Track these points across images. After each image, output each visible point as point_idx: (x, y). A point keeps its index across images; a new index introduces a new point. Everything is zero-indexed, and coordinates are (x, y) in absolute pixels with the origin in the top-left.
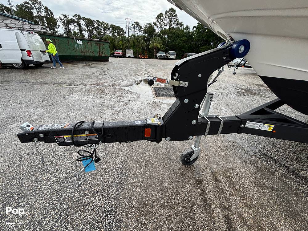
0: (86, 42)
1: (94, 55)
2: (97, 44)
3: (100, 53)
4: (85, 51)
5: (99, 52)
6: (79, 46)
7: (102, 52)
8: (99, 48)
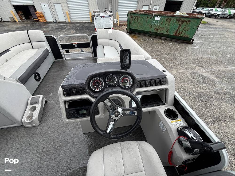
0: (164, 19)
1: (167, 33)
2: (178, 20)
3: (176, 33)
4: (159, 28)
5: (178, 30)
6: (155, 22)
7: (181, 31)
8: (180, 25)
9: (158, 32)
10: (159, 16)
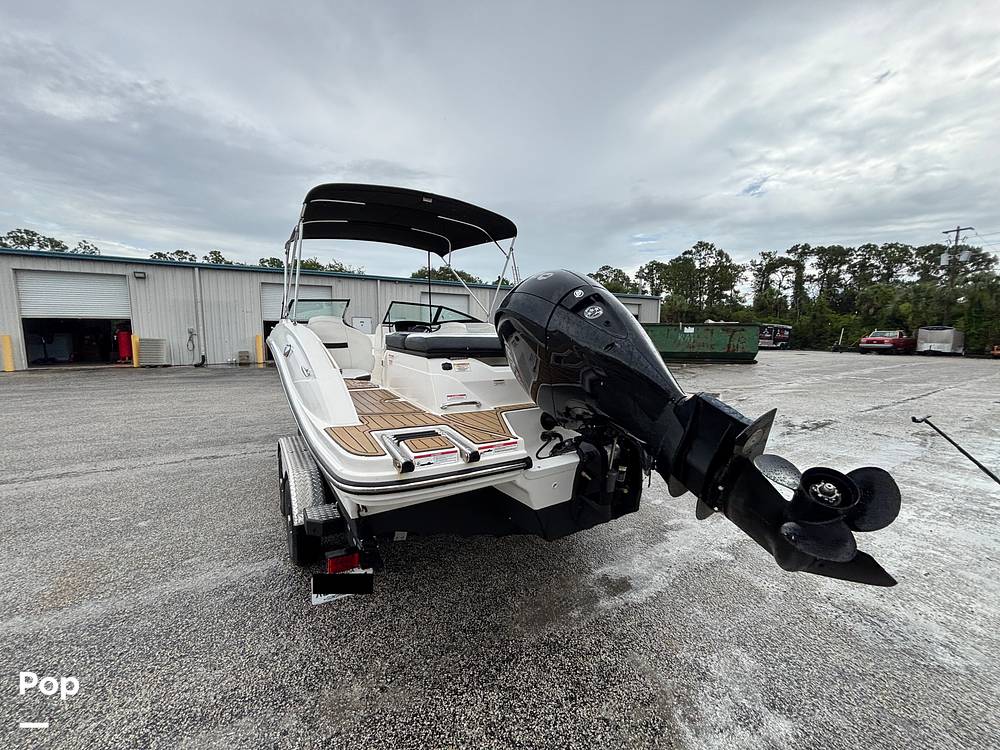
0: (702, 329)
1: (713, 351)
2: (726, 330)
3: (729, 348)
4: (696, 344)
5: (730, 345)
6: (685, 336)
7: (736, 345)
8: (731, 336)
9: (695, 350)
10: (691, 326)
